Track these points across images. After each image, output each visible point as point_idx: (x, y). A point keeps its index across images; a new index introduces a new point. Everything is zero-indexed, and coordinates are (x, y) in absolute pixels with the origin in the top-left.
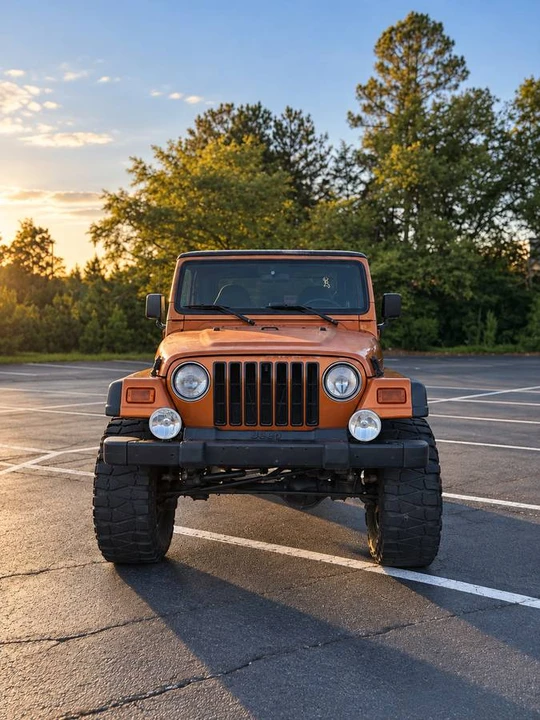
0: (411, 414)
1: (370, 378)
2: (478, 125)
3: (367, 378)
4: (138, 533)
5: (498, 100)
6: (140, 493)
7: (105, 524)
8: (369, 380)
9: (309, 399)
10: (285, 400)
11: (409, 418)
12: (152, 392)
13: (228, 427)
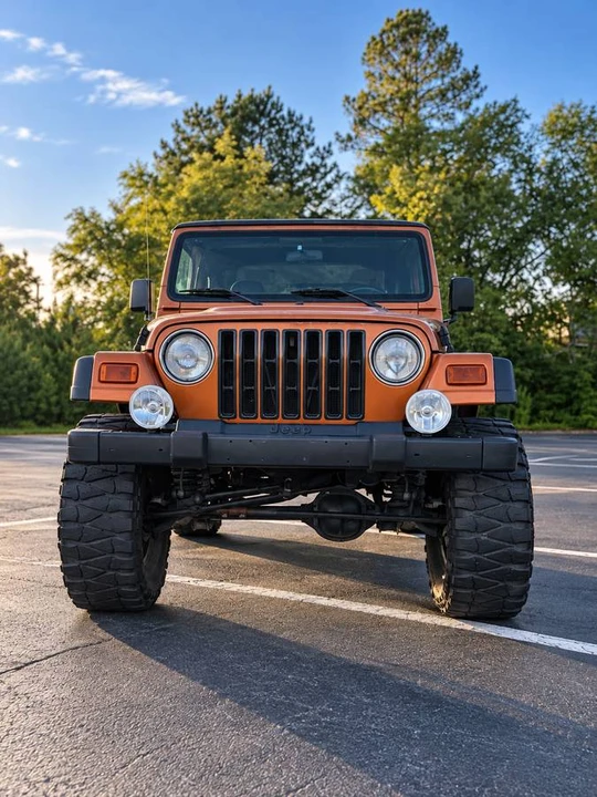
0: (494, 401)
1: (436, 352)
2: (501, 149)
3: (433, 352)
4: (117, 557)
5: (527, 117)
6: (120, 503)
7: (71, 545)
8: (435, 356)
9: (352, 383)
10: (318, 383)
11: (492, 404)
12: (134, 369)
13: (238, 420)
